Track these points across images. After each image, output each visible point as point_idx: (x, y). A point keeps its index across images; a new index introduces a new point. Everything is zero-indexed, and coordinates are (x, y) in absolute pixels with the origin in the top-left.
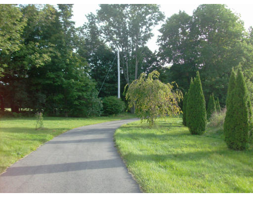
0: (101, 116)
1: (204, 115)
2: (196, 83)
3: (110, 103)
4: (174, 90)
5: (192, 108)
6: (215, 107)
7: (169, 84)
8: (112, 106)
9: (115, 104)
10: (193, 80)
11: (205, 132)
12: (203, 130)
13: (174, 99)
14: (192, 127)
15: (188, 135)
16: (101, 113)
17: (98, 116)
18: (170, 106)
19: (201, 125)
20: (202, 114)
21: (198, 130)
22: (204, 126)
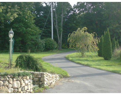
0: (44, 51)
1: (111, 50)
2: (107, 35)
3: (48, 43)
4: (95, 37)
5: (105, 47)
6: (116, 46)
7: (92, 34)
8: (50, 45)
9: (52, 44)
10: (106, 33)
11: (111, 59)
12: (111, 58)
13: (95, 42)
14: (105, 57)
15: (104, 60)
16: (43, 50)
17: (42, 51)
18: (93, 45)
19: (109, 55)
20: (110, 50)
21: (108, 58)
22: (111, 56)
